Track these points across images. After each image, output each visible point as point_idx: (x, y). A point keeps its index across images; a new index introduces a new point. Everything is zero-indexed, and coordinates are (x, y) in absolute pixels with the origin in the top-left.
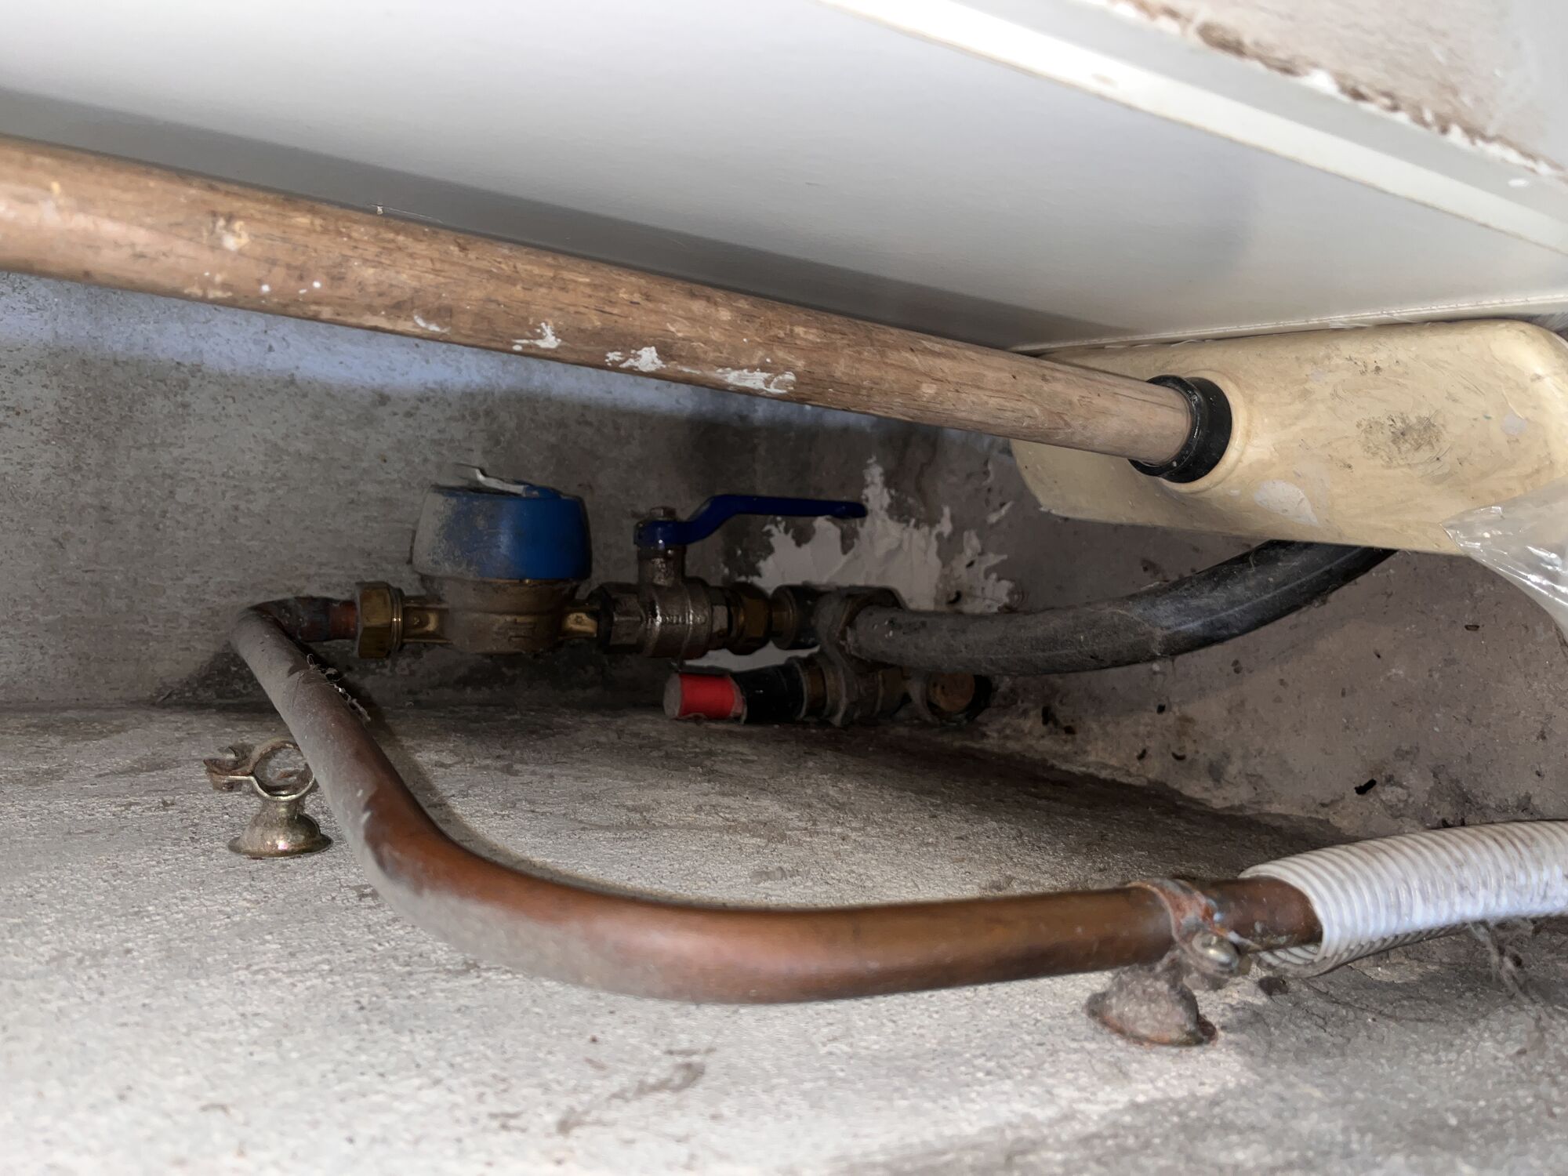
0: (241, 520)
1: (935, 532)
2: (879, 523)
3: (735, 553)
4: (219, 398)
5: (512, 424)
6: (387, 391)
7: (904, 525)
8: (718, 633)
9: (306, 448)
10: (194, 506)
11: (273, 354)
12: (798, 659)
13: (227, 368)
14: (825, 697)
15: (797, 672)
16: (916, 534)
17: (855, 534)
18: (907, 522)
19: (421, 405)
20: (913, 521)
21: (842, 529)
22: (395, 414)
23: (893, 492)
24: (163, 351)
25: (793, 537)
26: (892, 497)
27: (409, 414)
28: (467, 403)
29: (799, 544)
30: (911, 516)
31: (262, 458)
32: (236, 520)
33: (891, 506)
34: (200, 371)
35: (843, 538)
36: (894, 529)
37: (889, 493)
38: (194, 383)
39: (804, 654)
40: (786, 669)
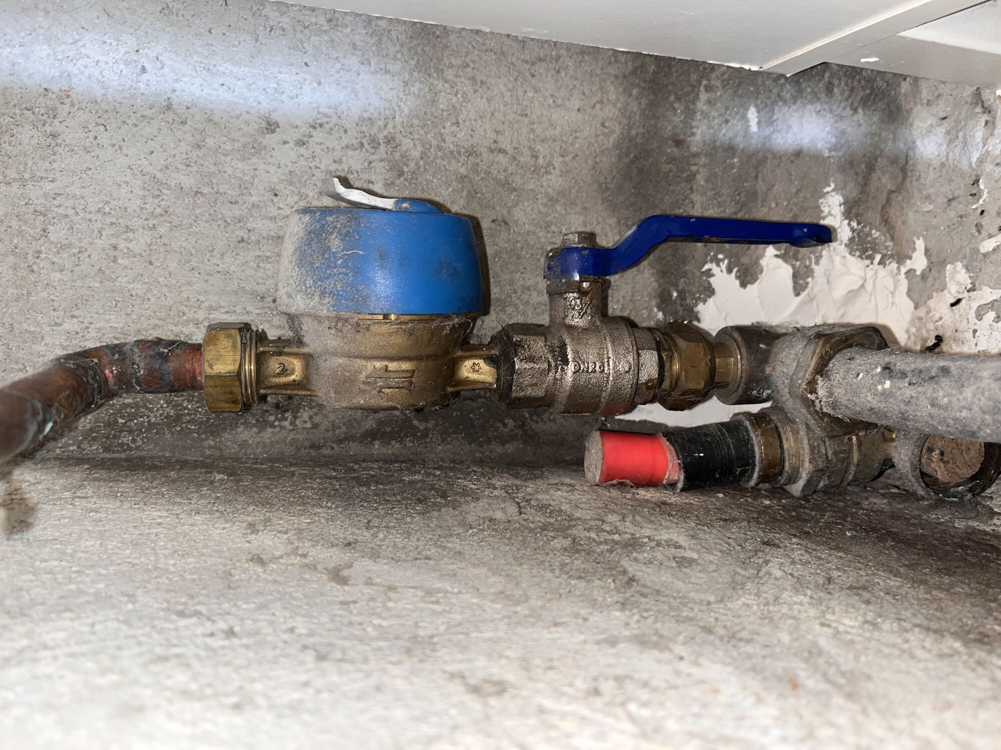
0: (120, 261)
1: (904, 270)
2: (837, 259)
3: (671, 296)
4: (90, 127)
5: (416, 153)
6: (275, 117)
7: (868, 262)
8: (646, 383)
9: (188, 182)
10: (69, 246)
11: (145, 77)
12: (748, 415)
13: (98, 93)
14: (783, 461)
15: (747, 430)
16: (882, 272)
17: (809, 272)
18: (871, 258)
19: (314, 133)
20: (878, 257)
21: (793, 266)
22: (285, 143)
23: (854, 224)
24: (29, 76)
25: (737, 277)
26: (853, 230)
27: (301, 143)
28: (364, 129)
29: (743, 285)
30: (876, 251)
31: (141, 193)
32: (115, 260)
33: (851, 240)
34: (68, 96)
35: (795, 276)
36: (856, 265)
37: (849, 224)
38: (63, 111)
39: (755, 408)
40: (732, 427)
